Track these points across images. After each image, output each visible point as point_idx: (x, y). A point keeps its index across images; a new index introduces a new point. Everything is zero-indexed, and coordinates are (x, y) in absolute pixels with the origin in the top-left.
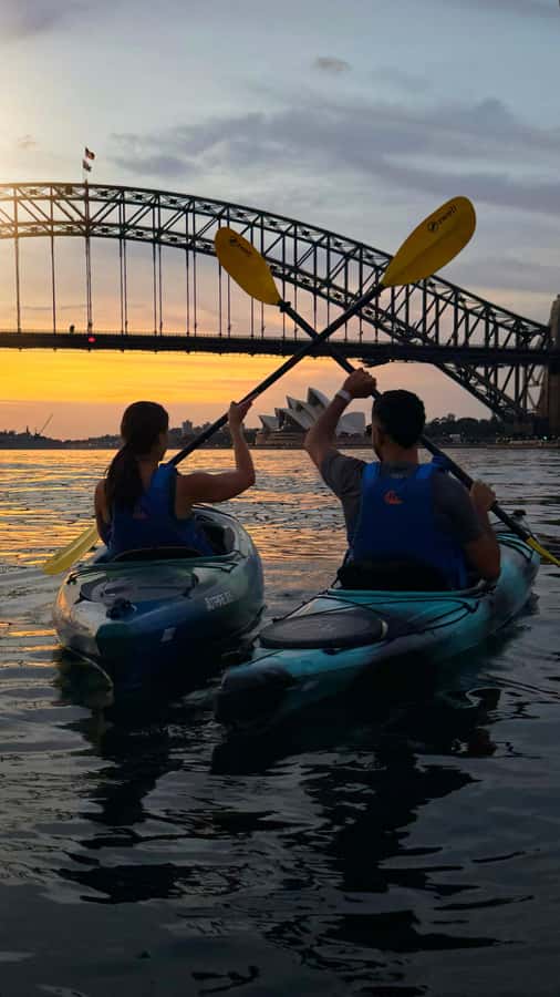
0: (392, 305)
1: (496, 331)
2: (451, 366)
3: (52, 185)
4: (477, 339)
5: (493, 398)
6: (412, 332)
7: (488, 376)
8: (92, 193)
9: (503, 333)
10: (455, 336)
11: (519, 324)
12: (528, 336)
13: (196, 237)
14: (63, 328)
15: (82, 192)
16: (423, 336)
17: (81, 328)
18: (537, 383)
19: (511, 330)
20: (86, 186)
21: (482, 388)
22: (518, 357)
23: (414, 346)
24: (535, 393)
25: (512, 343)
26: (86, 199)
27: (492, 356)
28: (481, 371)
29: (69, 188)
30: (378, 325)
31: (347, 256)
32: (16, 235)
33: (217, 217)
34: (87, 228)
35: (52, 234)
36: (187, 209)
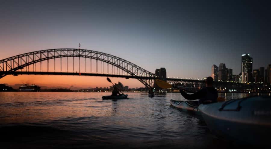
1: (146, 74)
2: (140, 79)
3: (74, 49)
4: (144, 76)
5: (146, 85)
6: (133, 74)
7: (145, 81)
8: (80, 50)
9: (148, 74)
10: (140, 75)
11: (150, 73)
12: (151, 75)
13: (98, 58)
14: (75, 72)
15: (79, 50)
17: (78, 72)
18: (153, 82)
20: (80, 49)
21: (144, 83)
22: (150, 78)
23: (133, 76)
24: (153, 84)
25: (149, 76)
26: (79, 51)
27: (146, 78)
28: (144, 80)
29: (76, 49)
30: (128, 72)
31: (123, 62)
32: (67, 57)
33: (102, 55)
34: (79, 56)
35: (73, 56)
36: (96, 53)
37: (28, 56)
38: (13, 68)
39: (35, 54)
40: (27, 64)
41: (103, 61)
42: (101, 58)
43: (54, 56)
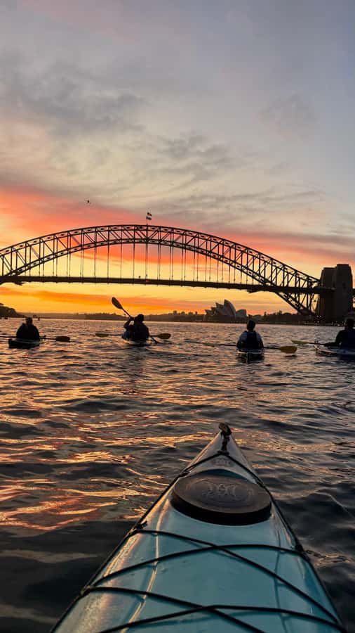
0: (259, 270)
1: (299, 280)
2: (282, 294)
3: (135, 226)
4: (292, 284)
5: (298, 306)
6: (266, 280)
7: (296, 298)
8: (149, 228)
9: (302, 282)
10: (283, 282)
11: (308, 278)
12: (312, 283)
13: (186, 244)
14: (136, 277)
15: (145, 228)
16: (271, 282)
17: (143, 277)
18: (315, 301)
19: (306, 281)
20: (147, 226)
21: (293, 303)
22: (308, 291)
23: (268, 286)
24: (314, 305)
25: (306, 286)
26: (147, 230)
27: (298, 290)
28: (293, 296)
29: (141, 226)
30: (253, 277)
31: (242, 252)
32: (121, 243)
33: (194, 237)
34: (147, 241)
35: (134, 243)
36: (183, 235)
37: (44, 242)
38: (14, 268)
39: (57, 238)
40: (42, 260)
41: (198, 252)
42: (193, 245)
43: (95, 243)
